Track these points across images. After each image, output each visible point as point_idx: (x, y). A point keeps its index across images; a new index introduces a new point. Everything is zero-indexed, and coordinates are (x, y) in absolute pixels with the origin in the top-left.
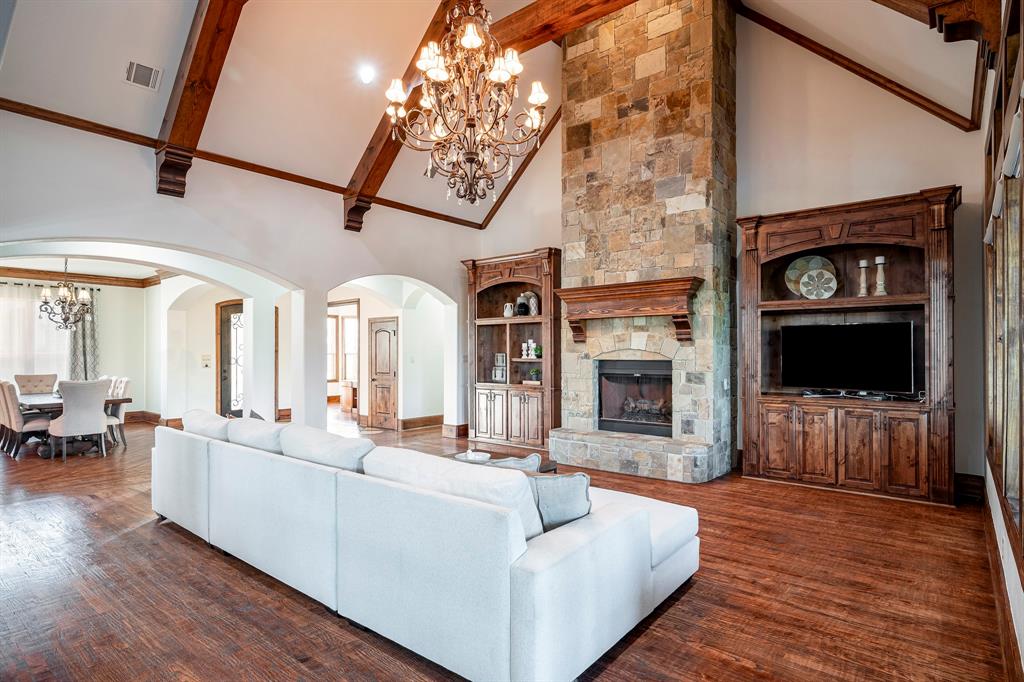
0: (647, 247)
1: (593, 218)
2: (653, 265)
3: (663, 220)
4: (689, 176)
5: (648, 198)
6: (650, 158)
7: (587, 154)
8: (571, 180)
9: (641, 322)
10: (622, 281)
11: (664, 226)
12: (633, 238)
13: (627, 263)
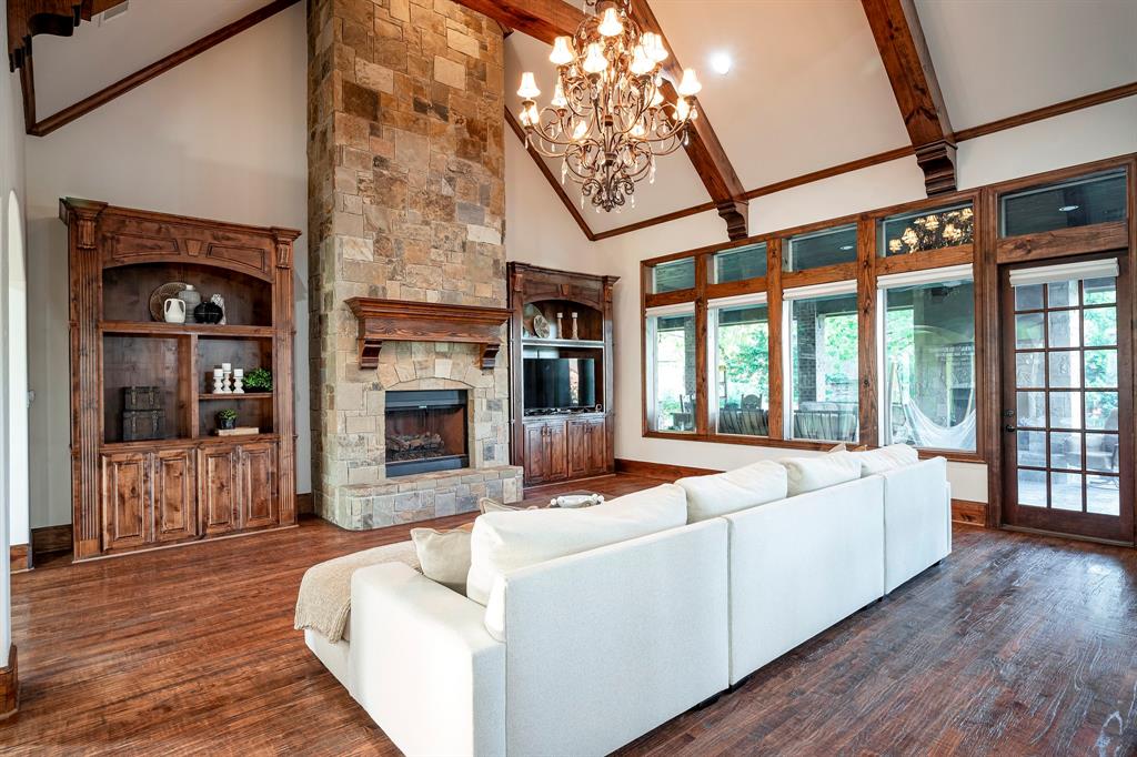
0: (448, 268)
1: (384, 213)
2: (456, 289)
3: (464, 244)
4: (487, 210)
5: (450, 216)
6: (452, 174)
7: (374, 131)
8: (349, 153)
9: (443, 348)
10: (421, 299)
11: (464, 251)
12: (434, 254)
13: (427, 281)
